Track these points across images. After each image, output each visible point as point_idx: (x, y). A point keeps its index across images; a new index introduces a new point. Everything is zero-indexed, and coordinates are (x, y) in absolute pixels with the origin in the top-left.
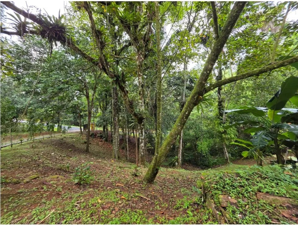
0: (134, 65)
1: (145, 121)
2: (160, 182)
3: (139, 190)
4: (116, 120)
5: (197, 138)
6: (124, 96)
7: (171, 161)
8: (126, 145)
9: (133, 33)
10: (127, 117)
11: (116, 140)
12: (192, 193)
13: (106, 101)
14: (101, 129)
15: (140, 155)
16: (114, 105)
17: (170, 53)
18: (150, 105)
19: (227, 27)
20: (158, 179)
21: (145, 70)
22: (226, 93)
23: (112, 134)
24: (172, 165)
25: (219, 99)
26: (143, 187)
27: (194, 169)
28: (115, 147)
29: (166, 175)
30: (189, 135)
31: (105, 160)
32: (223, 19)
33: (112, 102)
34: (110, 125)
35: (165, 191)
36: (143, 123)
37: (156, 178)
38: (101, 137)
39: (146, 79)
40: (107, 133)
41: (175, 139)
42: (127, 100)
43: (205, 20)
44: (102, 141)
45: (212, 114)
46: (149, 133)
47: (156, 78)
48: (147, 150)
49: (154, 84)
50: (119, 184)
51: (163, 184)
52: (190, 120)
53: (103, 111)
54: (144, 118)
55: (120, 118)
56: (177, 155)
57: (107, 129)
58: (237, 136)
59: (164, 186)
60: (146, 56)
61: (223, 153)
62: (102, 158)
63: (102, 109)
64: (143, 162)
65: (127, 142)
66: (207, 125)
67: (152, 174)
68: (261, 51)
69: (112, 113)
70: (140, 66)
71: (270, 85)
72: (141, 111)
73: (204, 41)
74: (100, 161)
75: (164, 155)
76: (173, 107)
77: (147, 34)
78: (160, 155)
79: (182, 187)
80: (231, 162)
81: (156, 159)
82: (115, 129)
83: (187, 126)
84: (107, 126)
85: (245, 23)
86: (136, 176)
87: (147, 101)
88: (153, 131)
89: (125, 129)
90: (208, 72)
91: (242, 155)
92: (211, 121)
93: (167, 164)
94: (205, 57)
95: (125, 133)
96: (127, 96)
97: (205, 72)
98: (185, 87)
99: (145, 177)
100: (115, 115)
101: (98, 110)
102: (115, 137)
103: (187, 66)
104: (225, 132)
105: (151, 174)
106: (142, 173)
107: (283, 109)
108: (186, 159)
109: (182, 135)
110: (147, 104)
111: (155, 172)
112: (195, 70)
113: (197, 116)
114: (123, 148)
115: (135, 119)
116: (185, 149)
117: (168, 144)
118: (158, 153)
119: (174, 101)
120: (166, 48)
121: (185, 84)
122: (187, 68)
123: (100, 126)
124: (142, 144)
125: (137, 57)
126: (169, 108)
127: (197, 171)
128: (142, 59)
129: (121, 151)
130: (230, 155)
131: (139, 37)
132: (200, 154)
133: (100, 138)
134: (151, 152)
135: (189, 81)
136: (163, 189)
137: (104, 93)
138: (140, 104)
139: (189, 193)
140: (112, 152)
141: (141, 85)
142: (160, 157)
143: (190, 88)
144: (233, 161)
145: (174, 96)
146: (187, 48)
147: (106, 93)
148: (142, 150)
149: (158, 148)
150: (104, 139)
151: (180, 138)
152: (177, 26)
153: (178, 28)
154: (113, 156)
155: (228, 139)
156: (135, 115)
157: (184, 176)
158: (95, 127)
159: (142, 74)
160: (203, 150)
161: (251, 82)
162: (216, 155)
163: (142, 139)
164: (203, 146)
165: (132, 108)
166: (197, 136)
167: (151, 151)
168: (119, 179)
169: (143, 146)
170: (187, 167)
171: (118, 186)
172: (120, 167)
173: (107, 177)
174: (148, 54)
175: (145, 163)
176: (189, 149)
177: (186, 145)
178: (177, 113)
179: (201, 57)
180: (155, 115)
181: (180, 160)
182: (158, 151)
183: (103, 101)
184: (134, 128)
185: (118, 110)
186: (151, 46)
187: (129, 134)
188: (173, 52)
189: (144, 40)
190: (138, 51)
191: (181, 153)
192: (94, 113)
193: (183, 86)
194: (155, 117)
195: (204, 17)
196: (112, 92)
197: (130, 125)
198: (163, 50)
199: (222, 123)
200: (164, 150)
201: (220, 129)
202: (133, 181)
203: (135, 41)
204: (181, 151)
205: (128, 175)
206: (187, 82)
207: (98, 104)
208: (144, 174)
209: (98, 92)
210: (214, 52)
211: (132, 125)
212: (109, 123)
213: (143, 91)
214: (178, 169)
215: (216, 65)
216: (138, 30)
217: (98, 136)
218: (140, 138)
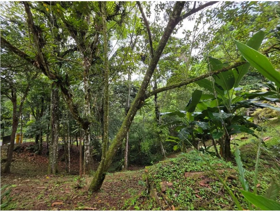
0: (80, 70)
1: (91, 126)
2: (107, 188)
3: (83, 203)
4: (55, 128)
5: (140, 140)
6: (67, 100)
7: (118, 166)
8: (67, 155)
9: (80, 39)
10: (70, 124)
11: (54, 152)
12: (138, 191)
13: (42, 107)
14: (31, 141)
15: (85, 164)
16: (54, 110)
17: (116, 64)
18: (96, 110)
19: (159, 50)
20: (105, 186)
21: (92, 76)
22: (160, 101)
23: (48, 145)
24: (119, 169)
25: (156, 105)
26: (88, 199)
27: (139, 169)
28: (52, 161)
29: (114, 179)
30: (134, 137)
31: (36, 178)
32: (156, 45)
33: (51, 106)
34: (45, 135)
35: (112, 196)
36: (89, 129)
37: (103, 185)
38: (32, 150)
39: (93, 84)
40: (41, 145)
41: (122, 140)
42: (71, 104)
43: (144, 44)
44: (33, 155)
45: (151, 118)
46: (95, 140)
47: (103, 84)
48: (93, 157)
49: (100, 89)
50: (57, 203)
51: (111, 190)
52: (134, 124)
53: (36, 118)
54: (90, 123)
55: (61, 125)
56: (124, 158)
57: (42, 140)
58: (169, 135)
59: (111, 192)
60: (93, 63)
61: (161, 150)
62: (31, 177)
63: (35, 115)
64: (88, 171)
65: (68, 152)
66: (148, 127)
67: (99, 181)
68: (180, 72)
69: (49, 120)
70: (87, 71)
71: (186, 96)
72: (86, 116)
73: (143, 58)
74: (28, 181)
75: (111, 158)
76: (119, 113)
77: (94, 43)
78: (107, 159)
79: (129, 187)
80: (167, 156)
81: (103, 163)
82: (53, 138)
83: (132, 129)
84: (42, 135)
85: (170, 51)
86: (79, 188)
87: (94, 106)
88: (99, 137)
89: (66, 138)
90: (147, 82)
91: (174, 149)
92: (151, 123)
93: (114, 169)
94: (145, 72)
95: (66, 142)
96: (71, 100)
97: (145, 82)
98: (130, 95)
99: (90, 187)
100: (54, 122)
101: (29, 117)
102: (52, 148)
103: (130, 76)
104: (161, 132)
105: (97, 181)
106: (86, 183)
107: (194, 113)
108: (132, 160)
109: (127, 138)
110: (94, 108)
111: (102, 178)
112: (137, 81)
113: (140, 120)
114: (63, 160)
115: (79, 125)
116: (131, 151)
117: (116, 146)
118: (105, 157)
119: (120, 107)
120: (112, 58)
121: (130, 92)
122: (130, 79)
123: (31, 137)
124: (88, 151)
125: (84, 62)
126: (115, 113)
127: (141, 169)
128: (89, 65)
129: (60, 163)
130: (166, 151)
131: (86, 44)
132: (143, 154)
133: (30, 152)
134: (96, 160)
135: (133, 90)
136: (110, 195)
137: (39, 97)
138: (86, 109)
139: (135, 192)
140: (47, 167)
141: (87, 89)
142: (108, 161)
143: (133, 96)
144: (169, 156)
145: (120, 102)
146: (130, 62)
147: (43, 97)
148: (87, 158)
149: (105, 152)
150: (37, 152)
151: (126, 141)
152: (122, 43)
153: (123, 44)
154: (49, 172)
155: (164, 138)
156: (80, 120)
157: (131, 176)
158: (23, 139)
159: (88, 79)
160: (146, 150)
161: (176, 94)
162: (156, 153)
163: (87, 146)
164: (146, 145)
165: (77, 113)
166: (141, 138)
167: (97, 158)
168: (57, 197)
169: (88, 153)
170: (133, 168)
171: (55, 205)
172: (58, 183)
173: (39, 198)
174: (95, 61)
175: (90, 171)
176: (134, 151)
177: (132, 147)
178: (122, 118)
179: (142, 71)
180: (102, 120)
181: (126, 162)
182: (105, 154)
183: (38, 106)
184: (78, 136)
185: (58, 116)
186: (98, 54)
187: (72, 143)
188: (118, 63)
189: (92, 48)
190: (85, 56)
191: (127, 156)
192: (23, 121)
193: (128, 93)
194: (102, 122)
195: (143, 41)
196: (51, 95)
197: (74, 131)
198: (110, 60)
199: (159, 125)
200: (112, 152)
201: (158, 130)
202: (75, 195)
203: (81, 47)
204: (127, 154)
205: (69, 190)
206: (131, 90)
207: (30, 109)
208: (89, 183)
209: (32, 95)
210: (151, 67)
211: (76, 131)
212: (44, 132)
213: (90, 95)
214: (124, 171)
215: (152, 78)
216: (85, 38)
217: (27, 150)
218: (85, 145)
